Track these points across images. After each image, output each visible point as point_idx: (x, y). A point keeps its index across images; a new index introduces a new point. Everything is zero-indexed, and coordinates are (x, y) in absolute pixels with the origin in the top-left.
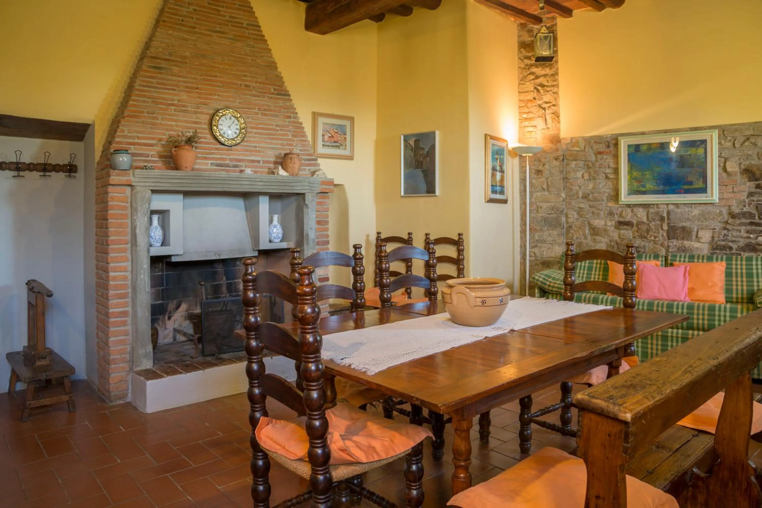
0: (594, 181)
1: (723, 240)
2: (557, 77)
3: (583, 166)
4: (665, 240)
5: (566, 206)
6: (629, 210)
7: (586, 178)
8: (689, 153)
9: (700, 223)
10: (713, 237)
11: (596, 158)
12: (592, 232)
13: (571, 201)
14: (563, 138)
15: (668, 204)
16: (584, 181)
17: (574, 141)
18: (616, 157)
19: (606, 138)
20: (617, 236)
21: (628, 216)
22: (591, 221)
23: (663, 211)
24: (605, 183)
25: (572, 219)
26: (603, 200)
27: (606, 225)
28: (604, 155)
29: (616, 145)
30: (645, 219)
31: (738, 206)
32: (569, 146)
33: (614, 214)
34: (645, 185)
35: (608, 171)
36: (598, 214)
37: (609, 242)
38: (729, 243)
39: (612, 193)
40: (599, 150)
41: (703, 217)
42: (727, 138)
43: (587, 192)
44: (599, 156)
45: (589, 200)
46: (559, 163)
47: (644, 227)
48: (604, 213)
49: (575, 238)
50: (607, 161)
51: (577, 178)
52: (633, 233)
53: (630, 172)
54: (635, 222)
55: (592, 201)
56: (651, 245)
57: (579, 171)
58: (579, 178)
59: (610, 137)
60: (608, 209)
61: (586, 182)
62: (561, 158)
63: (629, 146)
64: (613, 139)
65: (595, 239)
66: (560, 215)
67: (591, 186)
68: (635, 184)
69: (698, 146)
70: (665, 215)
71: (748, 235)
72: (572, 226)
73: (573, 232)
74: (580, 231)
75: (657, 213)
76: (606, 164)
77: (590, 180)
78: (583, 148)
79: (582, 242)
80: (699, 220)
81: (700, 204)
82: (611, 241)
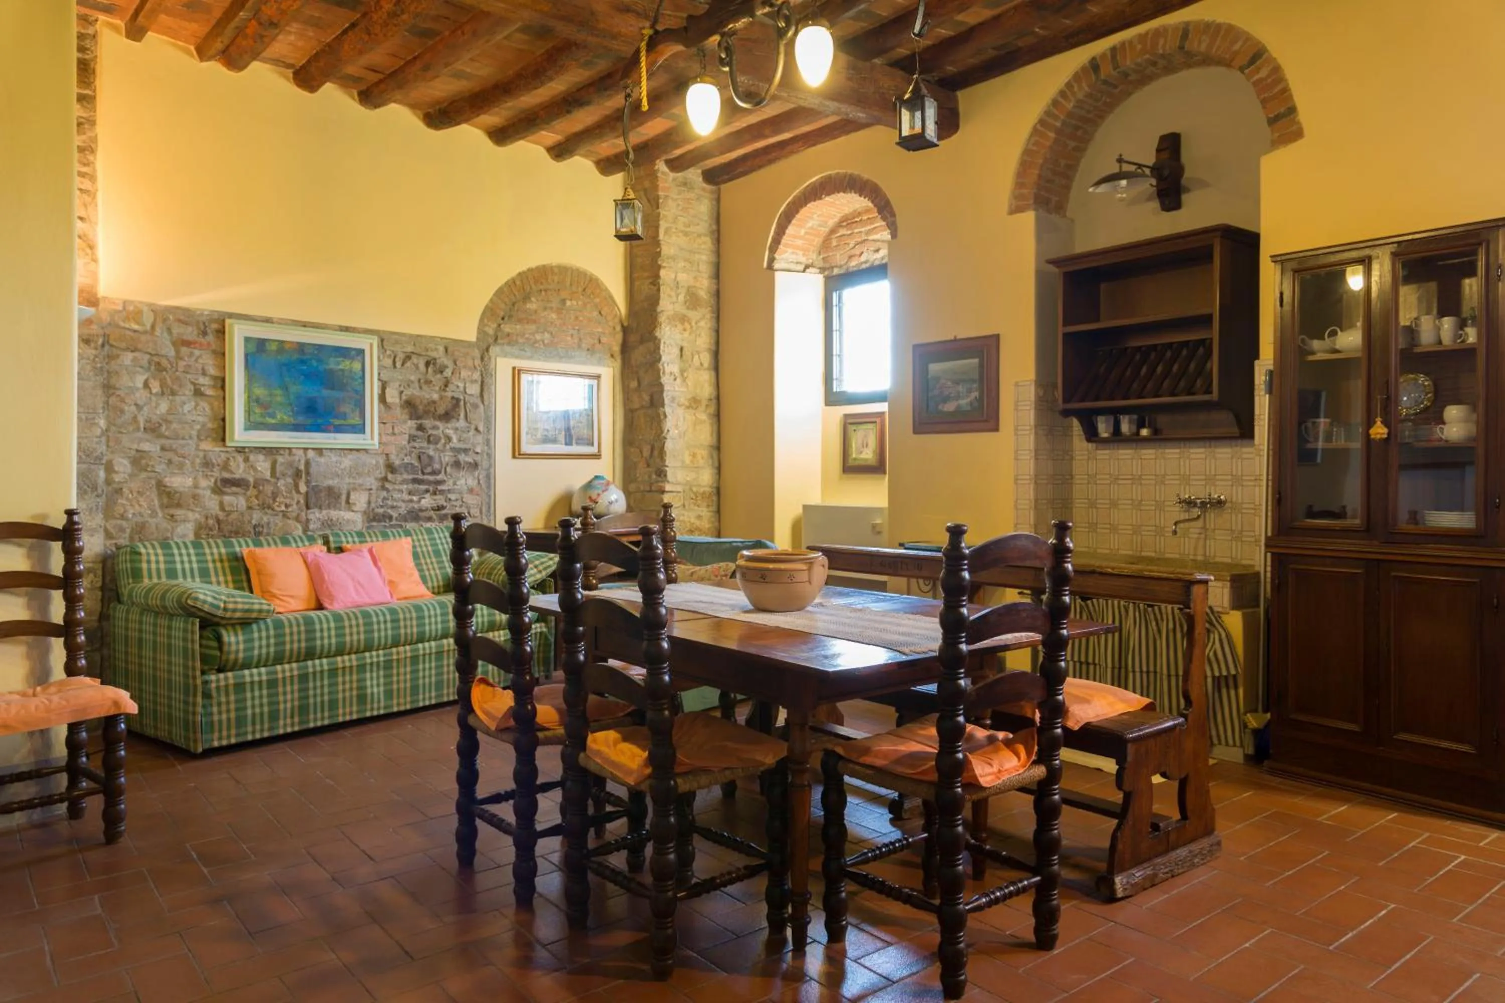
0: (170, 397)
1: (382, 507)
2: (91, 158)
3: (146, 365)
4: (302, 511)
5: (108, 446)
6: (240, 458)
7: (154, 391)
8: (341, 367)
9: (351, 481)
10: (369, 503)
11: (177, 352)
12: (165, 500)
13: (120, 435)
14: (105, 298)
15: (306, 449)
16: (149, 395)
17: (131, 308)
18: (221, 355)
19: (202, 315)
20: (217, 508)
21: (239, 470)
22: (167, 479)
23: (299, 461)
24: (193, 403)
25: (122, 475)
26: (191, 438)
27: (196, 486)
28: (195, 348)
29: (221, 332)
30: (268, 475)
31: (398, 455)
32: (116, 318)
33: (213, 465)
34: (275, 413)
35: (202, 380)
36: (181, 466)
37: (203, 520)
38: (389, 511)
39: (210, 425)
40: (185, 338)
41: (355, 471)
42: (386, 351)
43: (155, 419)
44: (184, 350)
45: (161, 436)
46: (94, 352)
47: (269, 489)
48: (193, 463)
49: (130, 516)
50: (200, 361)
51: (132, 390)
52: (247, 500)
53: (249, 388)
54: (251, 480)
55: (167, 438)
56: (278, 520)
57: (138, 372)
58: (138, 389)
59: (208, 315)
60: (201, 454)
61: (154, 398)
62: (100, 341)
63: (247, 340)
64: (215, 321)
65: (172, 516)
66: (93, 467)
67: (164, 407)
68: (257, 410)
69: (352, 359)
70: (302, 467)
71: (410, 497)
72: (121, 489)
73: (124, 502)
74: (141, 499)
75: (290, 465)
76: (200, 367)
77: (163, 394)
78: (148, 327)
79: (147, 522)
80: (350, 475)
81: (351, 450)
82: (207, 518)
